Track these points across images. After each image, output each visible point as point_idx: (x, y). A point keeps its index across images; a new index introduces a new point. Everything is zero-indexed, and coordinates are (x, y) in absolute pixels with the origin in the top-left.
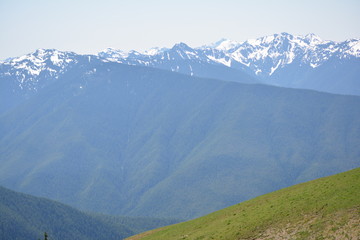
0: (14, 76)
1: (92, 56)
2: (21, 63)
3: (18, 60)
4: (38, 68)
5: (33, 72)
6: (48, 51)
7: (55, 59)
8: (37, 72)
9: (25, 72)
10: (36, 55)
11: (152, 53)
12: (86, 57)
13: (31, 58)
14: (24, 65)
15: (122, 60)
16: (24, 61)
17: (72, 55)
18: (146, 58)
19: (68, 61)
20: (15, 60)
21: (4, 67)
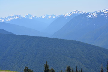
0: (104, 15)
2: (106, 11)
3: (105, 10)
16: (107, 11)
20: (104, 10)
21: (101, 13)
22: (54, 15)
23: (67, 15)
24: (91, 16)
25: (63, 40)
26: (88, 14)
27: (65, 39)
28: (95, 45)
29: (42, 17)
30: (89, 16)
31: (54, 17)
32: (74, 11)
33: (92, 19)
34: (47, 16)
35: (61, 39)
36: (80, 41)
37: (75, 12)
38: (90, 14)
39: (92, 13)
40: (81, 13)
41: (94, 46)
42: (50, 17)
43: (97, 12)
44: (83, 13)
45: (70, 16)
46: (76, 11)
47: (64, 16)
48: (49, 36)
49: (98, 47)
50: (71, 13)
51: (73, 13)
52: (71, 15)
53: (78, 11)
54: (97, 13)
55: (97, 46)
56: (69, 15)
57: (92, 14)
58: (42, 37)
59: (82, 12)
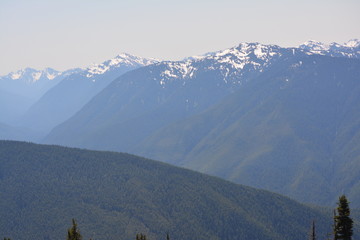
0: (218, 70)
1: (296, 49)
2: (225, 57)
3: (222, 54)
4: (242, 61)
5: (237, 66)
6: (251, 44)
7: (258, 53)
8: (241, 66)
9: (229, 65)
10: (239, 48)
11: (352, 44)
12: (290, 50)
13: (235, 52)
14: (227, 60)
15: (325, 52)
16: (227, 55)
17: (275, 48)
18: (348, 50)
19: (272, 54)
20: (218, 55)
21: (208, 62)
22: (51, 71)
23: (96, 68)
24: (176, 71)
25: (85, 151)
26: (164, 66)
27: (90, 147)
28: (190, 168)
29: (10, 75)
30: (167, 72)
31: (51, 77)
32: (119, 57)
33: (178, 83)
34: (30, 71)
35: (79, 150)
36: (140, 154)
37: (120, 60)
38: (170, 65)
39: (179, 63)
40: (141, 62)
41: (185, 172)
42: (38, 77)
43: (193, 60)
44: (149, 63)
45: (103, 71)
46: (124, 56)
47: (86, 72)
48: (37, 140)
49: (201, 175)
50: (106, 64)
51: (114, 62)
52: (107, 68)
53: (132, 57)
54: (194, 63)
55: (195, 170)
56: (100, 69)
57: (177, 67)
58: (15, 142)
59: (145, 61)
